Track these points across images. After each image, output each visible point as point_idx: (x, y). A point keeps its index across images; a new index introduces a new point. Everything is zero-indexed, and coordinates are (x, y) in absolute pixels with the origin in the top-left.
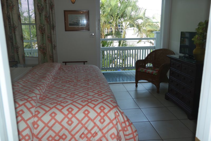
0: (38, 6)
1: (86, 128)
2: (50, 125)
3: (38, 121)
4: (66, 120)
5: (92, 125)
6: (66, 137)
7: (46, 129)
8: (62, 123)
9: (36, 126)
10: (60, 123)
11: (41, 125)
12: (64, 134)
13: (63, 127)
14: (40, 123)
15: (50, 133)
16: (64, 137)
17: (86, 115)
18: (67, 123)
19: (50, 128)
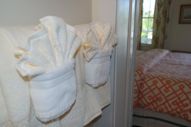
0: (158, 3)
1: (179, 98)
2: (152, 88)
3: (144, 83)
4: (164, 88)
5: (184, 97)
6: (162, 100)
7: (149, 90)
8: (161, 89)
9: (142, 86)
10: (159, 89)
11: (146, 87)
12: (160, 98)
13: (161, 92)
14: (145, 85)
15: (151, 94)
16: (160, 100)
17: (181, 89)
18: (165, 90)
19: (152, 91)
